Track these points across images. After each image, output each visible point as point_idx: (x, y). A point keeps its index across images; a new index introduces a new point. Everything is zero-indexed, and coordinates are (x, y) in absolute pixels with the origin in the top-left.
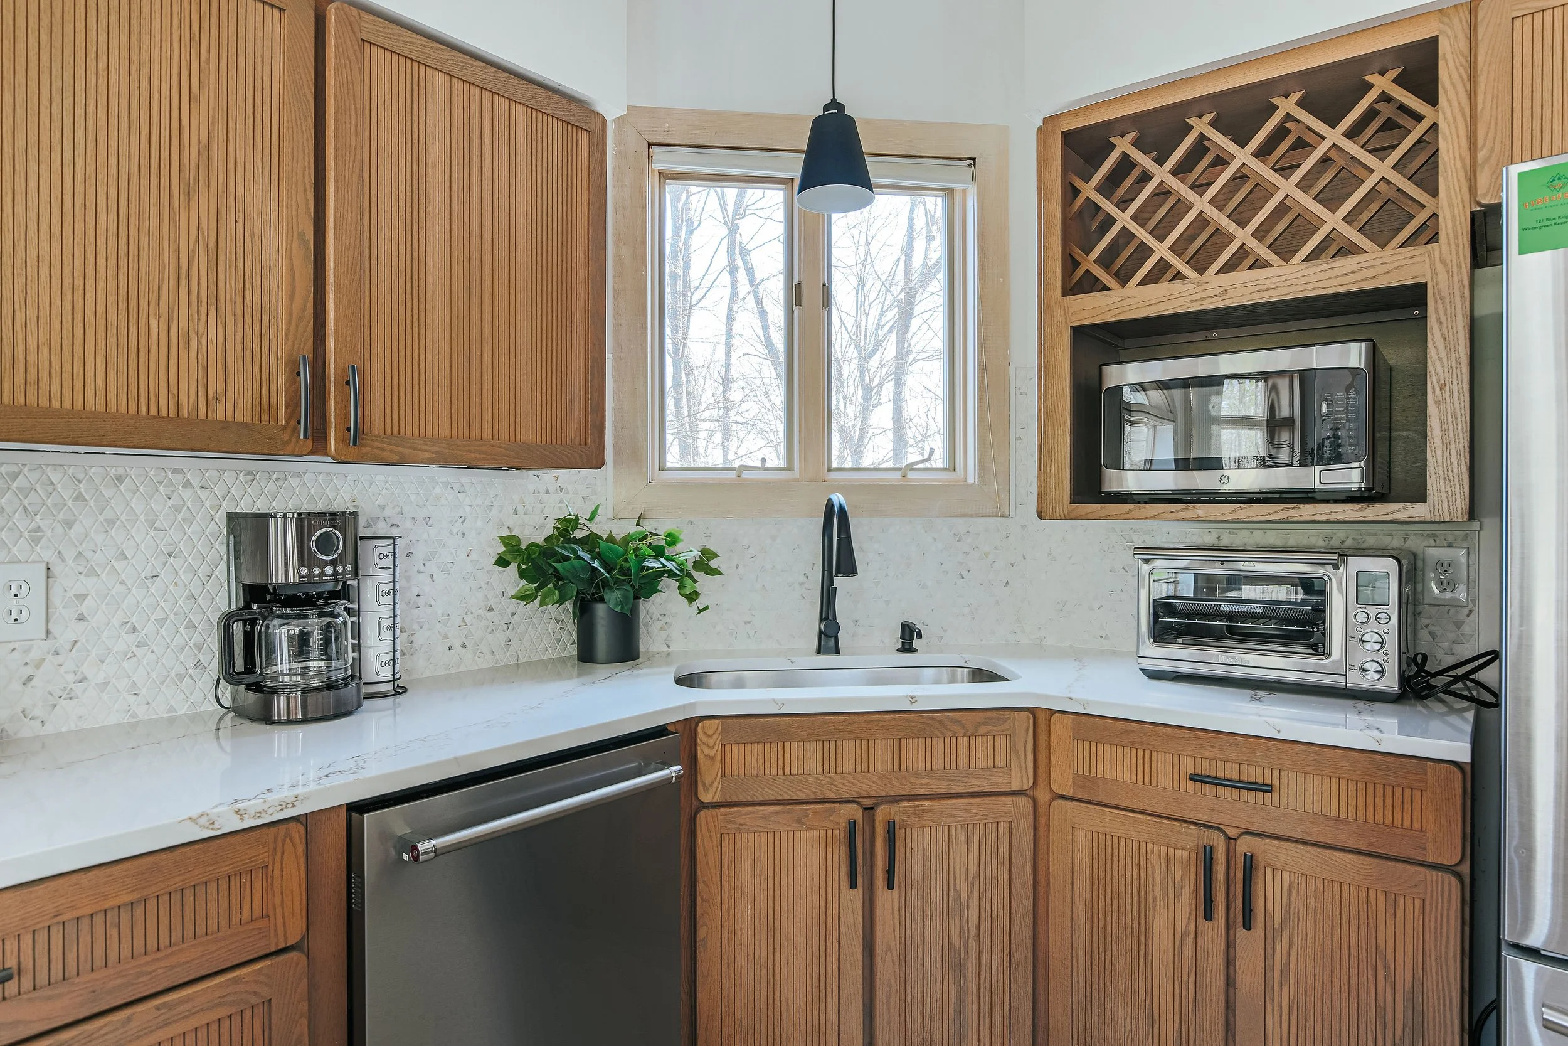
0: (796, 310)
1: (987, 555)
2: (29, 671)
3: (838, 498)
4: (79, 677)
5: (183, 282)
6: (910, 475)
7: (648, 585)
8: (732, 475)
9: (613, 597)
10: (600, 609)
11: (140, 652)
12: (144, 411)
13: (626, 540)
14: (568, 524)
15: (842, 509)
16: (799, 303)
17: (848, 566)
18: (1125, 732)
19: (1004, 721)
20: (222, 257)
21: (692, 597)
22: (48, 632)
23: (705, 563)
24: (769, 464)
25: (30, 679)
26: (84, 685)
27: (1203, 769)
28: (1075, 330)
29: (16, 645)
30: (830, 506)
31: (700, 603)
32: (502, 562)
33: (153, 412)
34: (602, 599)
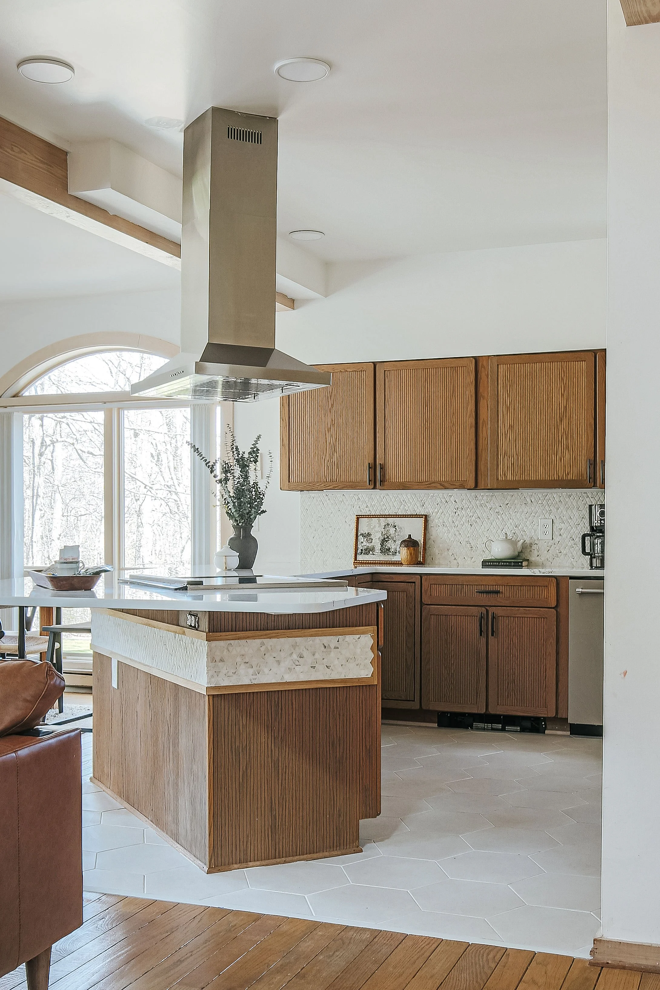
2: (548, 548)
4: (560, 551)
5: (560, 444)
11: (574, 546)
12: (551, 479)
20: (569, 435)
22: (552, 538)
25: (549, 550)
26: (561, 554)
29: (546, 541)
33: (553, 479)
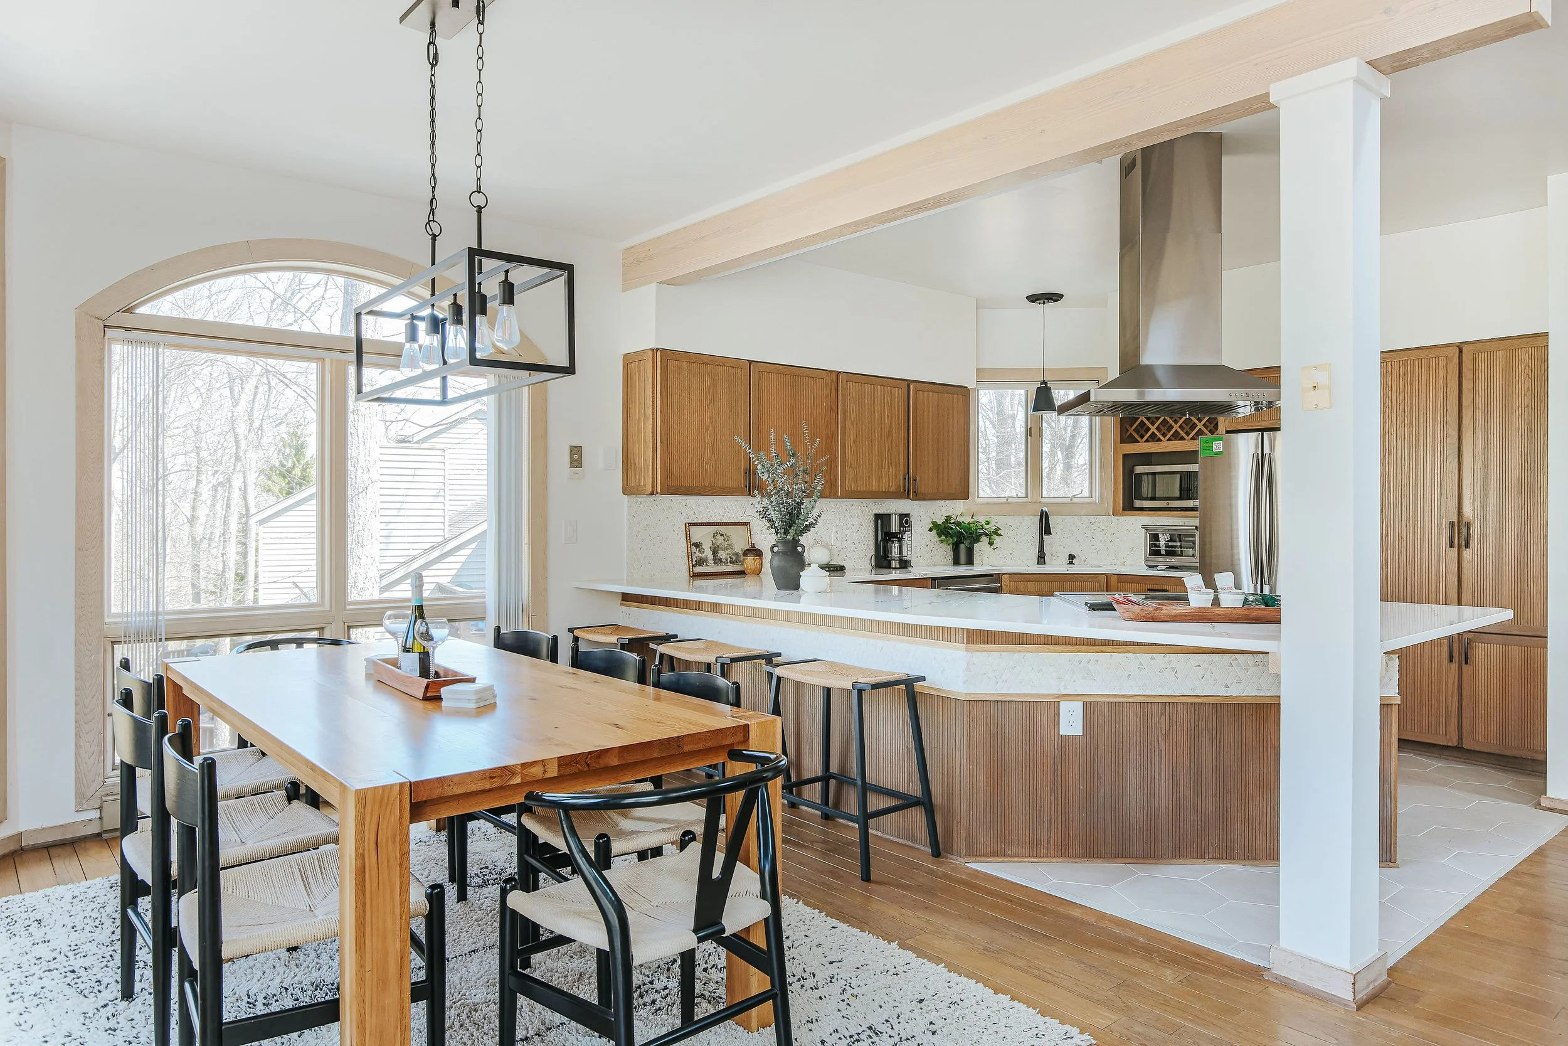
0: (1029, 438)
1: (1103, 530)
3: (1045, 509)
6: (1074, 499)
7: (977, 538)
8: (1005, 500)
9: (967, 543)
10: (962, 546)
13: (969, 524)
14: (948, 518)
15: (1046, 512)
16: (1030, 436)
17: (1048, 531)
18: (1132, 579)
19: (1096, 577)
20: (892, 452)
21: (991, 544)
23: (996, 532)
24: (1020, 495)
27: (1152, 587)
28: (1124, 455)
30: (1042, 511)
31: (995, 546)
32: (931, 530)
34: (963, 543)
